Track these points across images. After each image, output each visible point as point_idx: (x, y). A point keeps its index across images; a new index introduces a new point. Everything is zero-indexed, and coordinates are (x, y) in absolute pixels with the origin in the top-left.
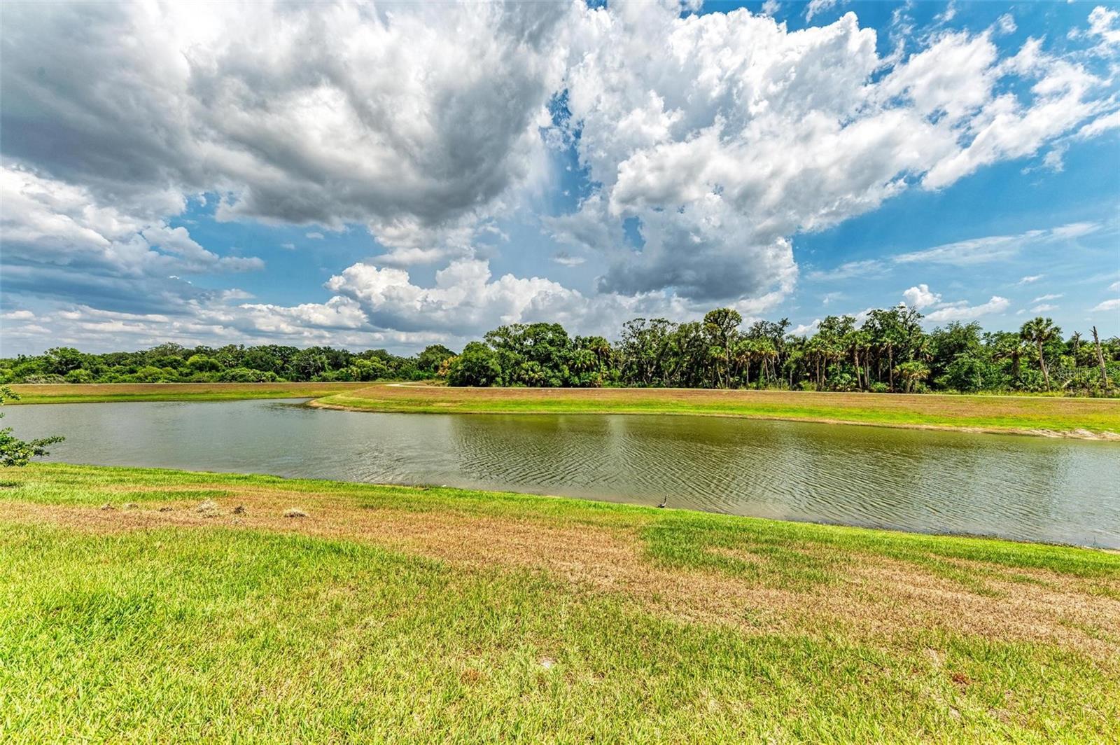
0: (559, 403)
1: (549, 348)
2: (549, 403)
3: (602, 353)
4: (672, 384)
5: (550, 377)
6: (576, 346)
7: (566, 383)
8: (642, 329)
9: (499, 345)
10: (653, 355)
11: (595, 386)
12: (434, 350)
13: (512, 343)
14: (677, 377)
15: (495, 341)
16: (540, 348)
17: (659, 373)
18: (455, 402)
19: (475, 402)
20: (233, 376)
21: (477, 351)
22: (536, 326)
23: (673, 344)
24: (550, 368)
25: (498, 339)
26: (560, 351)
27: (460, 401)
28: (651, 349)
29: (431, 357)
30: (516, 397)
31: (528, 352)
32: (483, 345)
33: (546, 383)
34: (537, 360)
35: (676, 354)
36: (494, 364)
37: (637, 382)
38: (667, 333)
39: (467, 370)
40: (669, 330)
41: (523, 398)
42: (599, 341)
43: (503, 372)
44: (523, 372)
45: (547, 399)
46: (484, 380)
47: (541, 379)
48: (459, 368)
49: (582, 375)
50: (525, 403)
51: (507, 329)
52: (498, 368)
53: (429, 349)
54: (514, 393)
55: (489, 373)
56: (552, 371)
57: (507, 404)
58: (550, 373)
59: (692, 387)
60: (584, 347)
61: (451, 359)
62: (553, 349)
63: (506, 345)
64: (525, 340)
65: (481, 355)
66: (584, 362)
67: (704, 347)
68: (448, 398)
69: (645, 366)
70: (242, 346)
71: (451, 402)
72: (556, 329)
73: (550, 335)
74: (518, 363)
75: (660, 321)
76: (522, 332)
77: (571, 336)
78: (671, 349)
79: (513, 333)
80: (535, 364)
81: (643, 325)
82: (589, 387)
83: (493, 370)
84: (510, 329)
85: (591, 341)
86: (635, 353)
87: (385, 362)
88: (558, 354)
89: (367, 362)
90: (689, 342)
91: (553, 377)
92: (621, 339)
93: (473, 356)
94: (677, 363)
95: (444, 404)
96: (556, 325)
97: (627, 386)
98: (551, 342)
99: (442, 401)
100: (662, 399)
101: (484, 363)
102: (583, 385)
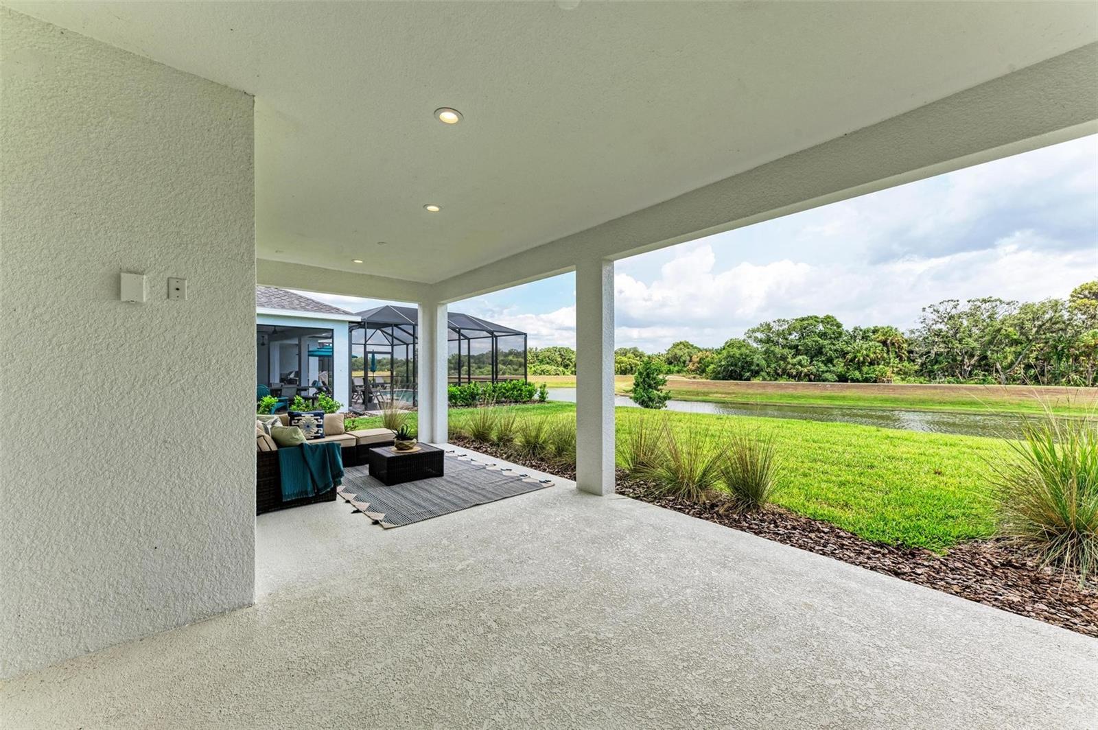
0: (844, 398)
1: (821, 341)
2: (830, 398)
3: (893, 344)
4: (1012, 380)
5: (823, 372)
6: (854, 337)
7: (842, 378)
8: (954, 312)
9: (761, 341)
10: (977, 345)
11: (883, 382)
12: (681, 346)
13: (776, 339)
14: (1019, 370)
15: (756, 338)
16: (809, 341)
17: (985, 365)
18: (729, 394)
19: (749, 394)
20: (542, 371)
21: (739, 348)
22: (803, 320)
23: (1010, 329)
24: (823, 362)
25: (759, 335)
26: (834, 345)
27: (734, 393)
28: (970, 336)
29: (679, 353)
30: (790, 391)
31: (796, 347)
32: (744, 341)
33: (818, 378)
34: (806, 354)
35: (1016, 342)
36: (759, 359)
37: (945, 376)
38: (999, 317)
39: (732, 365)
40: (1002, 312)
41: (799, 392)
42: (887, 332)
43: (768, 366)
44: (790, 366)
45: (827, 393)
46: (748, 374)
47: (812, 374)
48: (723, 363)
49: (865, 369)
50: (803, 397)
51: (769, 325)
52: (764, 363)
53: (676, 346)
54: (787, 387)
55: (753, 368)
56: (826, 365)
57: (782, 396)
58: (824, 368)
59: (1049, 383)
60: (865, 338)
61: (700, 354)
62: (826, 342)
63: (769, 340)
64: (790, 334)
65: (744, 350)
66: (868, 356)
67: (1070, 332)
68: (721, 390)
69: (959, 358)
70: (536, 349)
71: (726, 393)
72: (828, 320)
73: (821, 327)
74: (784, 358)
75: (985, 301)
76: (786, 326)
77: (848, 327)
78: (1007, 336)
79: (776, 327)
80: (804, 359)
81: (955, 307)
82: (875, 381)
83: (758, 365)
84: (772, 324)
85: (875, 332)
86: (944, 342)
87: (638, 358)
88: (833, 347)
89: (624, 359)
90: (1040, 326)
91: (827, 372)
92: (920, 326)
93: (737, 352)
94: (1018, 354)
95: (720, 395)
96: (828, 317)
97: (930, 381)
98: (823, 335)
99: (717, 393)
100: (993, 398)
101: (748, 359)
102: (866, 380)
